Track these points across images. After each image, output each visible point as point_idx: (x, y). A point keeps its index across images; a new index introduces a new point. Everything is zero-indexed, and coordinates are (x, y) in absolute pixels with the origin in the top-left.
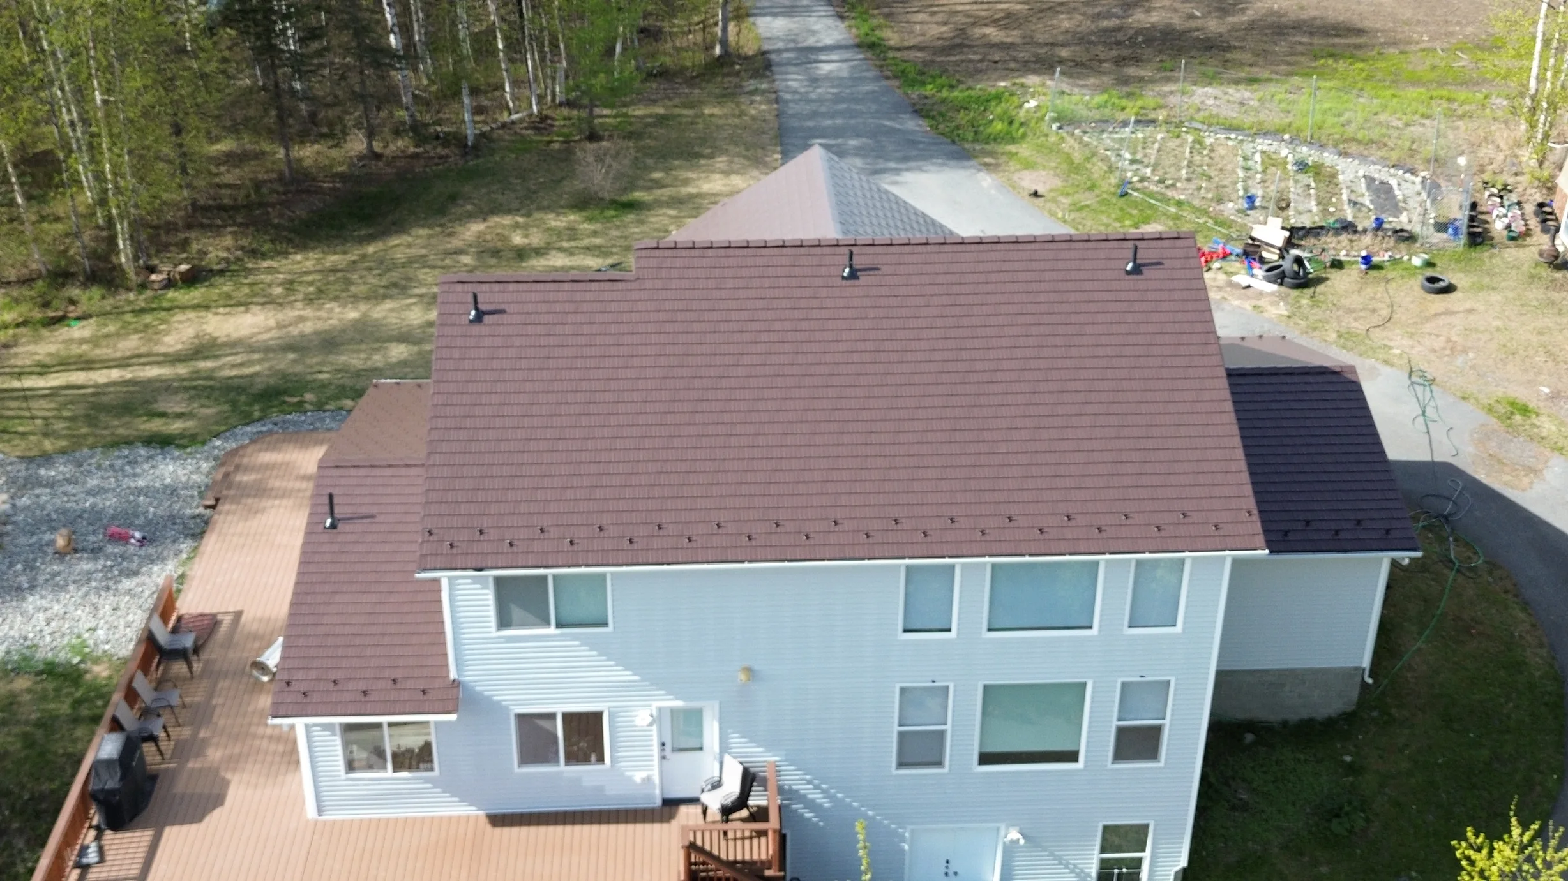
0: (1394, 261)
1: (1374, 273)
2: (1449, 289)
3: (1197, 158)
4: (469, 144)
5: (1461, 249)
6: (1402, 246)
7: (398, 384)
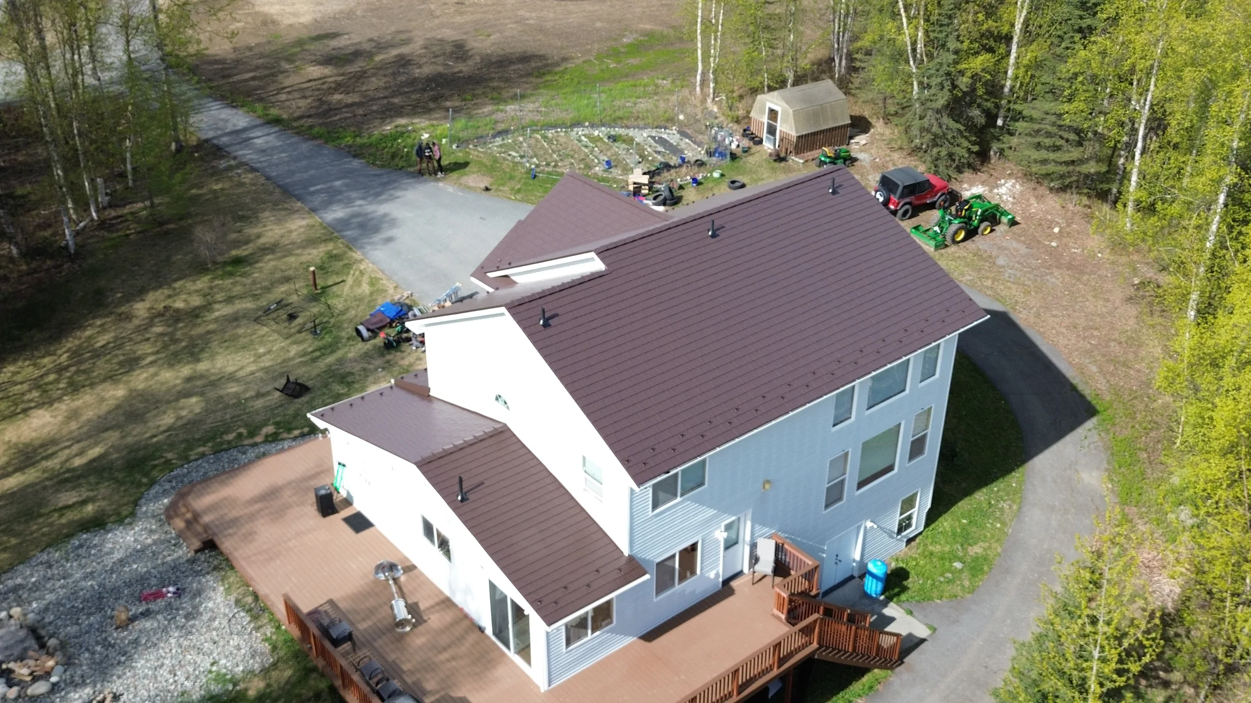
0: (705, 178)
1: (700, 187)
2: (743, 186)
3: (553, 147)
4: (72, 251)
5: (729, 163)
6: (702, 169)
7: (332, 409)
